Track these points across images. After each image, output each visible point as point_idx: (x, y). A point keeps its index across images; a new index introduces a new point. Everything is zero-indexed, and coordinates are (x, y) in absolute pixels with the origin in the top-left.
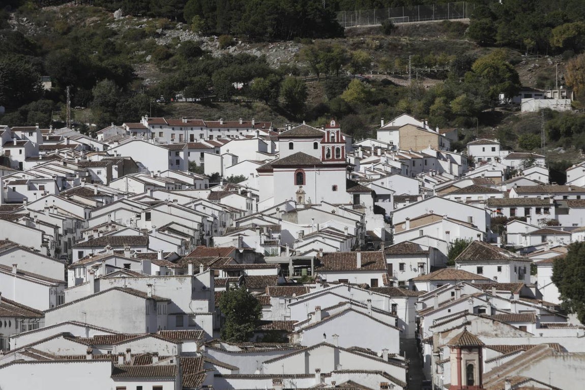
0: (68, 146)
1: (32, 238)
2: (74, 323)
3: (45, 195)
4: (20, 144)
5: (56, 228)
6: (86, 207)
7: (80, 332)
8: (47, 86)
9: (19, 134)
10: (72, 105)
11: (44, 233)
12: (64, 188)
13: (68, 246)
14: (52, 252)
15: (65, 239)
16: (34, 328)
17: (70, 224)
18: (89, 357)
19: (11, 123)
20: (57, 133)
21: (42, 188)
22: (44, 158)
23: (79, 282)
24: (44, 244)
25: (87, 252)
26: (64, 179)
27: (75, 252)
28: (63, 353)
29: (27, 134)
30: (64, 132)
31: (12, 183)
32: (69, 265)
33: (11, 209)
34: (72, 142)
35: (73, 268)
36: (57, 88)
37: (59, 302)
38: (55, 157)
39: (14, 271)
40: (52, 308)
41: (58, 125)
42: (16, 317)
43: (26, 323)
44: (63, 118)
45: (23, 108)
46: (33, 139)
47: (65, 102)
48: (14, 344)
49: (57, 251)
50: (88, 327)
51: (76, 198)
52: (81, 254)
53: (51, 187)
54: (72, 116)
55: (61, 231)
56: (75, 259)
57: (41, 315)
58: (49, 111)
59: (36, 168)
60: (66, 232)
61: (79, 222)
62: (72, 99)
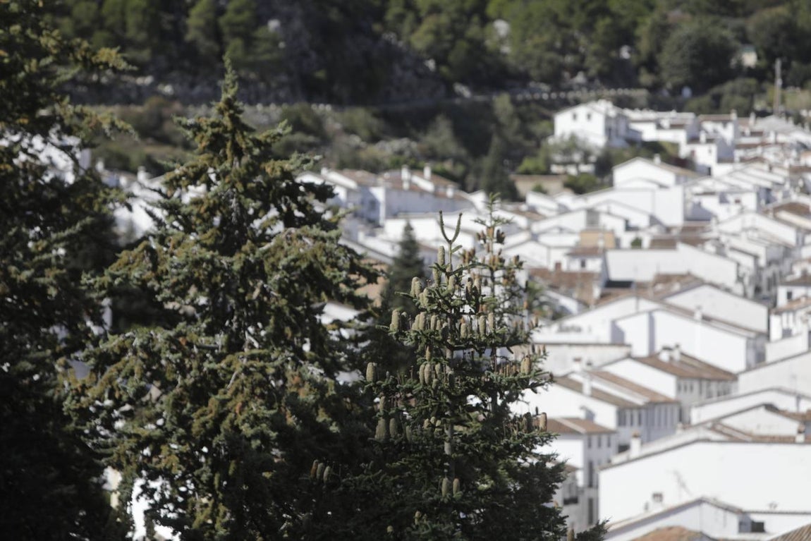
0: (776, 143)
1: (723, 271)
2: (779, 390)
3: (742, 211)
4: (709, 141)
5: (756, 257)
6: (799, 229)
7: (787, 403)
8: (750, 59)
9: (709, 126)
10: (784, 86)
11: (738, 265)
12: (768, 202)
13: (773, 283)
14: (751, 291)
15: (768, 274)
16: (725, 395)
17: (776, 253)
18: (800, 438)
19: (698, 111)
20: (762, 125)
21: (738, 202)
22: (742, 160)
23: (787, 334)
24: (740, 279)
25: (798, 292)
26: (768, 190)
27: (782, 292)
28: (764, 431)
29: (719, 127)
30: (770, 124)
31: (697, 194)
32: (773, 308)
33: (694, 229)
34: (781, 138)
35: (779, 313)
36: (764, 63)
37: (759, 359)
38: (758, 159)
39: (698, 316)
40: (749, 368)
41: (762, 114)
42: (700, 379)
43: (714, 387)
44: (770, 104)
45: (716, 90)
46: (728, 133)
47: (773, 81)
48: (696, 415)
49: (758, 290)
50: (799, 397)
51: (784, 215)
52: (789, 295)
53: (750, 201)
54: (783, 101)
55: (762, 262)
56: (782, 301)
57: (733, 377)
58: (750, 95)
59: (730, 174)
60: (769, 263)
61: (787, 251)
62: (783, 77)
